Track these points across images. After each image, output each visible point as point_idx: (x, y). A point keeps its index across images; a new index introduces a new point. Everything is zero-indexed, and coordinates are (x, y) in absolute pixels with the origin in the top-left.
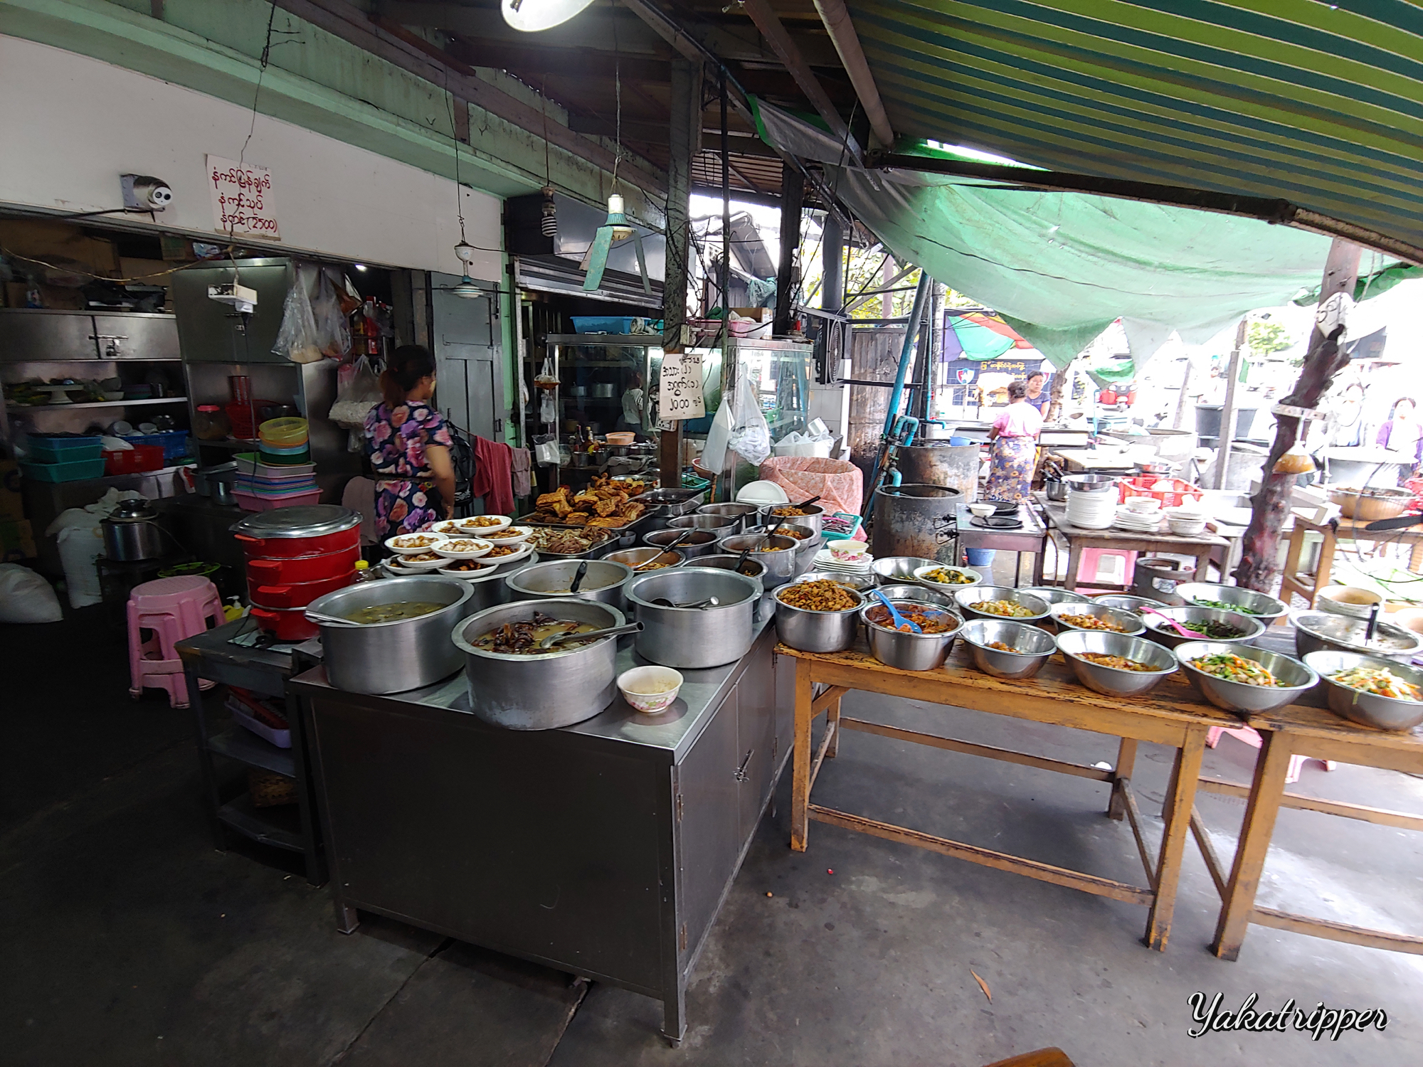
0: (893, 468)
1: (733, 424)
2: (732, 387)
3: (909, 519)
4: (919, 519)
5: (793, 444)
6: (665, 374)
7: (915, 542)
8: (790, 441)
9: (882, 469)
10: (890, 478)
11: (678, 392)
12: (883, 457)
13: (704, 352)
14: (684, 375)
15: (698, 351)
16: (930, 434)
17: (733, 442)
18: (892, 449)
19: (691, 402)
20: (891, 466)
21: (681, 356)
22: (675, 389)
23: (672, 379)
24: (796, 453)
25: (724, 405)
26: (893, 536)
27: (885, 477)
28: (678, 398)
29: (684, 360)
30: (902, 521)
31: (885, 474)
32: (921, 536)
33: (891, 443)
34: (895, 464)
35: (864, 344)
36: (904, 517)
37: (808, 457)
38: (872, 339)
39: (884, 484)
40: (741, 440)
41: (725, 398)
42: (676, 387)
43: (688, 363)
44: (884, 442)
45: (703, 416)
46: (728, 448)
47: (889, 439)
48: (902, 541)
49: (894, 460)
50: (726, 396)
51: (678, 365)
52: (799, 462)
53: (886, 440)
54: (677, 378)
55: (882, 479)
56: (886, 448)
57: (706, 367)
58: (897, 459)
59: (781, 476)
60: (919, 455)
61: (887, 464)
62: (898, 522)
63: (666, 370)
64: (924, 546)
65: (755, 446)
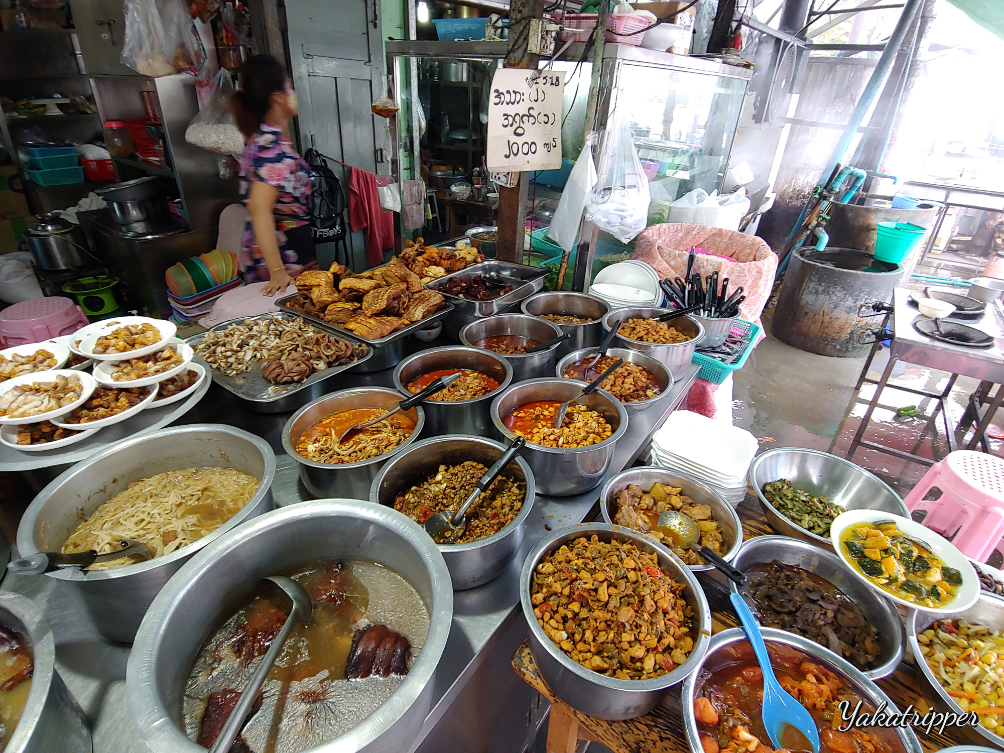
0: (821, 228)
1: (594, 184)
2: (601, 124)
3: (826, 292)
4: (839, 294)
5: (695, 206)
6: (497, 100)
7: (827, 319)
8: (691, 201)
9: (806, 227)
10: (814, 240)
11: (520, 131)
12: (811, 213)
13: (566, 67)
14: (534, 104)
15: (559, 66)
16: (875, 189)
17: (590, 209)
18: (825, 204)
19: (540, 146)
20: (818, 225)
21: (529, 73)
22: (515, 125)
23: (512, 110)
24: (695, 218)
25: (586, 154)
26: (802, 307)
27: (808, 236)
28: (520, 140)
29: (534, 79)
30: (817, 293)
31: (809, 232)
32: (836, 313)
33: (825, 198)
34: (824, 223)
35: (819, 77)
36: (821, 289)
37: (709, 227)
38: (830, 71)
39: (804, 245)
40: (602, 207)
41: (589, 143)
42: (515, 123)
43: (541, 85)
44: (817, 196)
45: (558, 167)
46: (583, 217)
47: (825, 193)
48: (811, 315)
49: (824, 219)
50: (590, 139)
51: (524, 87)
52: (694, 233)
53: (820, 194)
54: (522, 109)
55: (803, 238)
56: (818, 203)
57: (569, 92)
58: (828, 218)
59: (659, 257)
60: (857, 216)
61: (815, 222)
62: (811, 293)
63: (499, 94)
64: (837, 324)
65: (622, 218)
